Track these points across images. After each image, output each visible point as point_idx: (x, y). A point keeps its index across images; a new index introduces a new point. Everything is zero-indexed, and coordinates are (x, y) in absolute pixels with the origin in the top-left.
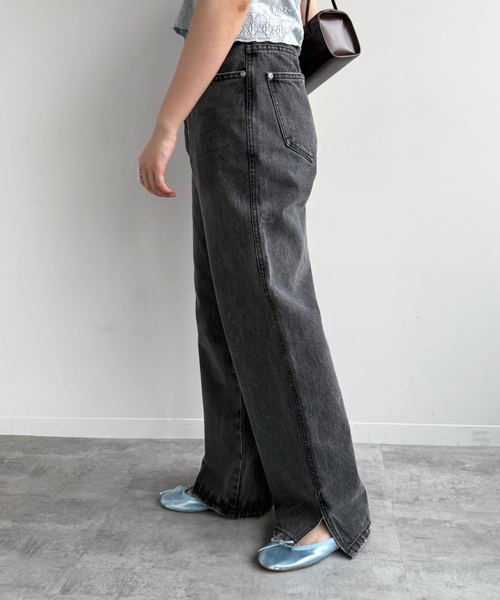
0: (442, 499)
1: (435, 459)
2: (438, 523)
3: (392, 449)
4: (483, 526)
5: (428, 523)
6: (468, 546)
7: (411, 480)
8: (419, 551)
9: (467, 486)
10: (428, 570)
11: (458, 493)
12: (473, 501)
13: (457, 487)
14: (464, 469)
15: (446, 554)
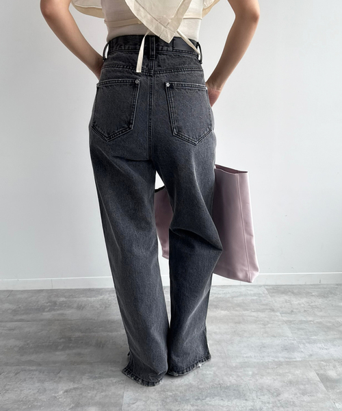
0: (305, 311)
1: (296, 291)
2: (307, 322)
3: (271, 287)
4: (330, 322)
5: (301, 322)
6: (325, 332)
7: (286, 302)
8: (302, 335)
9: (316, 304)
10: (309, 343)
11: (312, 307)
12: (321, 311)
13: (311, 304)
14: (313, 296)
15: (315, 336)
